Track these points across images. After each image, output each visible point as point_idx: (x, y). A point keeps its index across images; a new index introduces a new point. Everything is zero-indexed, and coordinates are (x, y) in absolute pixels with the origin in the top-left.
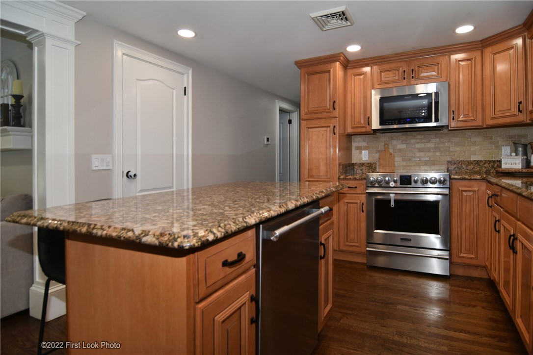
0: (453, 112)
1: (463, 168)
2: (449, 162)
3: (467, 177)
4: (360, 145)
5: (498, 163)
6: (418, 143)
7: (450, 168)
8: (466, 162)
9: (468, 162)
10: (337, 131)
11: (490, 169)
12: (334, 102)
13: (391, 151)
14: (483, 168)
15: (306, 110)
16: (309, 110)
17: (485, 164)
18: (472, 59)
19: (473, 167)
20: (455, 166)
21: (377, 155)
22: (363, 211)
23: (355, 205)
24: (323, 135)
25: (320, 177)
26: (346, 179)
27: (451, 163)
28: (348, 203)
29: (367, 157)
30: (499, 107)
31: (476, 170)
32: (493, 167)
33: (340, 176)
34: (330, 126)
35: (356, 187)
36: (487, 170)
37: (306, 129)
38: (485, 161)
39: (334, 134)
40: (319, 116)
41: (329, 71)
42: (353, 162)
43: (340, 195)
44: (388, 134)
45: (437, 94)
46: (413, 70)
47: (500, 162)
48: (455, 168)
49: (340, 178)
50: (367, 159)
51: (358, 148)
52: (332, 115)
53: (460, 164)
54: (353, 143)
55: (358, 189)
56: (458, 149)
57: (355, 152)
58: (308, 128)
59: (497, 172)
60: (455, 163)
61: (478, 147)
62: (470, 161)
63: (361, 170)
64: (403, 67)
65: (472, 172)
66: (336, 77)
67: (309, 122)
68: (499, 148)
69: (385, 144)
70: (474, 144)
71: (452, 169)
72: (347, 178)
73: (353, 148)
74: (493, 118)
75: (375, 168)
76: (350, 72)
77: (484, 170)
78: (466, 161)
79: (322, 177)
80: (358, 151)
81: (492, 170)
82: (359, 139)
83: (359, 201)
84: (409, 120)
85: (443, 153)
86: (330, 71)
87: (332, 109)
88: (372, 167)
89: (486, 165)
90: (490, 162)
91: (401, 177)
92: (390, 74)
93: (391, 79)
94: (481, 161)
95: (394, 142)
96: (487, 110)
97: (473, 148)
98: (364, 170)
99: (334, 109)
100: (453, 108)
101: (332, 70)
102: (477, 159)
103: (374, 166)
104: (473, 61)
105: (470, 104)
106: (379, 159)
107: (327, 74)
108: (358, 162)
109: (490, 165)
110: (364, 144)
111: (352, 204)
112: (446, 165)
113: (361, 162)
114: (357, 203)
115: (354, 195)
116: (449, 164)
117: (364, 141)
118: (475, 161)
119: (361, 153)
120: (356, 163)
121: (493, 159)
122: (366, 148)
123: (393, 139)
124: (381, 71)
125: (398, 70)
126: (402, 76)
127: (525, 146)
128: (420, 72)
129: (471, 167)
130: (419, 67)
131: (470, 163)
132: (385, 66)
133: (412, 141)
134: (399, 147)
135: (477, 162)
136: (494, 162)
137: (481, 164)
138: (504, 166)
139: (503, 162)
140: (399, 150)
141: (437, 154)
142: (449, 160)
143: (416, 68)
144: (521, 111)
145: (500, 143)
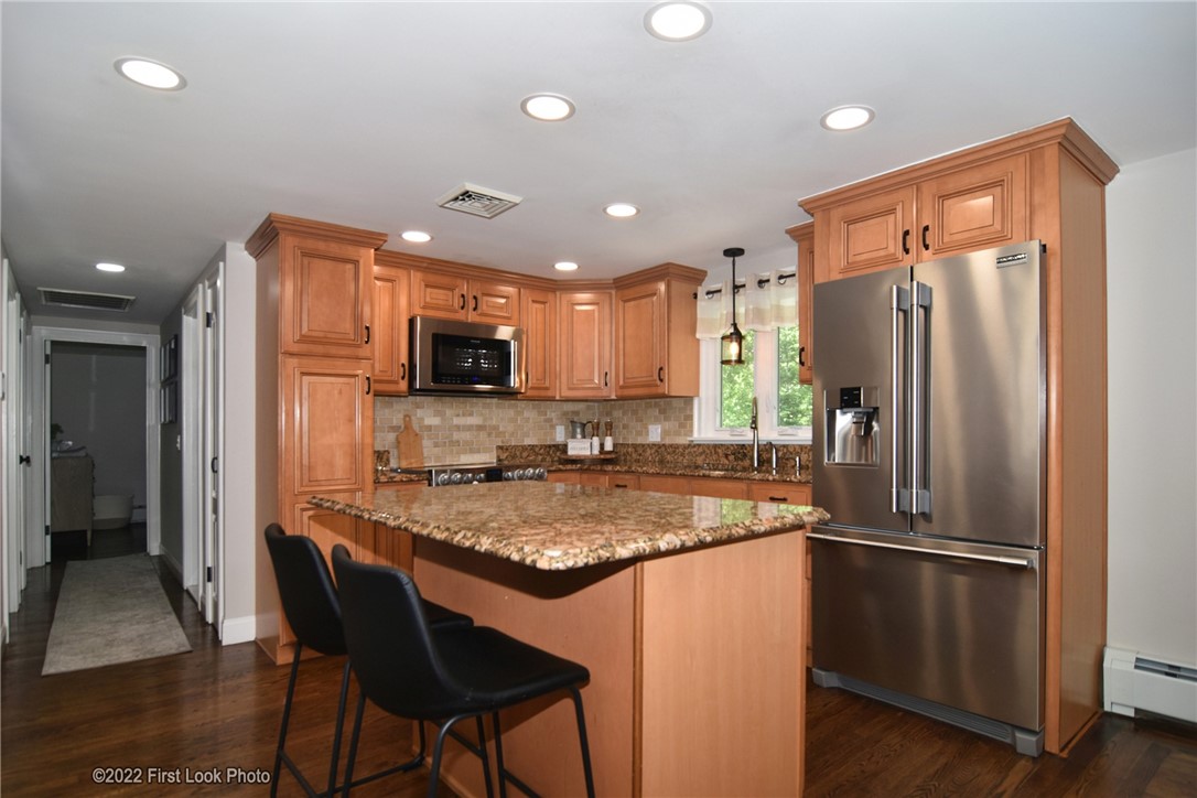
1: (518, 456)
2: (500, 448)
5: (554, 448)
6: (458, 415)
8: (520, 448)
9: (522, 447)
11: (547, 456)
13: (416, 429)
14: (539, 456)
15: (297, 333)
17: (540, 449)
18: (546, 302)
19: (528, 454)
20: (508, 453)
21: (392, 436)
24: (341, 392)
25: (335, 482)
26: (390, 482)
30: (580, 375)
31: (531, 458)
32: (550, 453)
34: (357, 375)
36: (543, 458)
37: (298, 377)
38: (541, 445)
39: (368, 392)
41: (356, 263)
46: (475, 297)
47: (555, 446)
48: (506, 456)
52: (361, 353)
53: (513, 450)
56: (509, 427)
58: (303, 374)
60: (506, 450)
61: (532, 425)
62: (525, 446)
64: (461, 288)
67: (305, 361)
68: (553, 427)
69: (406, 416)
70: (528, 420)
71: (503, 457)
74: (571, 389)
75: (388, 460)
77: (540, 458)
78: (520, 446)
85: (491, 434)
87: (361, 342)
88: (382, 458)
89: (542, 451)
90: (546, 446)
92: (440, 293)
93: (442, 302)
94: (536, 446)
95: (419, 413)
96: (563, 377)
97: (526, 428)
101: (362, 262)
102: (531, 444)
103: (385, 457)
104: (547, 305)
106: (399, 442)
107: (350, 266)
109: (547, 450)
112: (497, 454)
116: (500, 451)
118: (529, 446)
121: (549, 444)
123: (418, 406)
124: (427, 286)
125: (452, 290)
126: (457, 302)
127: (583, 426)
128: (485, 302)
129: (525, 454)
130: (484, 294)
131: (524, 448)
132: (432, 278)
133: (449, 412)
134: (428, 421)
135: (532, 447)
136: (550, 446)
137: (537, 449)
138: (571, 452)
139: (569, 447)
140: (429, 428)
141: (483, 435)
142: (500, 444)
143: (479, 297)
144: (607, 384)
145: (555, 421)
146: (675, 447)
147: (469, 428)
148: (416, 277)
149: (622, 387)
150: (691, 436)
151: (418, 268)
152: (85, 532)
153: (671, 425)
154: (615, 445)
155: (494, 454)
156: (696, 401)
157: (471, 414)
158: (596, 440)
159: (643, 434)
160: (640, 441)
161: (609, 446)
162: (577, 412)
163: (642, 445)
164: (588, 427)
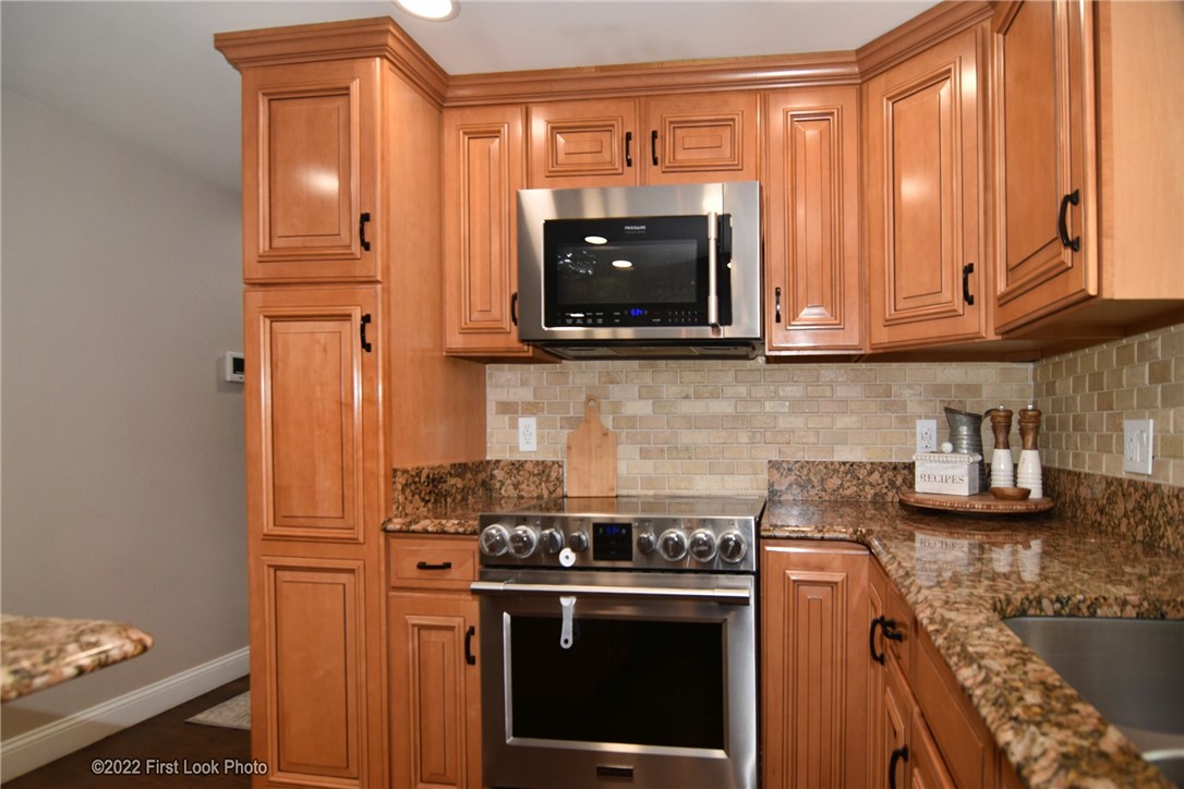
0: (778, 294)
1: (813, 487)
2: (773, 465)
4: (512, 398)
5: (906, 472)
6: (687, 397)
7: (776, 487)
8: (821, 467)
9: (826, 467)
10: (377, 335)
11: (885, 491)
12: (365, 218)
13: (607, 421)
14: (868, 488)
15: (263, 245)
16: (278, 243)
17: (871, 473)
18: (832, 114)
19: (839, 482)
20: (792, 478)
21: (563, 435)
22: (470, 660)
23: (445, 636)
24: (325, 350)
25: (320, 523)
26: (408, 532)
27: (778, 469)
28: (421, 627)
29: (534, 440)
30: (907, 284)
31: (847, 492)
32: (892, 483)
33: (390, 520)
34: (350, 316)
35: (447, 566)
36: (875, 494)
37: (264, 326)
38: (872, 464)
39: (366, 347)
40: (313, 270)
41: (345, 92)
42: (488, 458)
43: (392, 594)
44: (598, 362)
45: (723, 221)
46: (654, 135)
47: (911, 467)
48: (790, 485)
49: (390, 527)
50: (533, 447)
51: (507, 408)
52: (359, 270)
53: (805, 472)
54: (488, 389)
55: (454, 573)
57: (495, 422)
58: (274, 318)
59: (903, 504)
60: (790, 470)
61: (854, 418)
62: (832, 463)
63: (516, 486)
64: (626, 117)
65: (836, 502)
66: (372, 116)
67: (272, 294)
68: (907, 422)
69: (589, 399)
70: (844, 406)
71: (783, 488)
72: (413, 527)
73: (491, 407)
74: (890, 323)
75: (560, 479)
76: (453, 119)
77: (870, 492)
78: (821, 463)
79: (327, 523)
80: (507, 417)
81: (890, 494)
82: (509, 375)
83: (456, 621)
84: (639, 312)
85: (758, 436)
86: (348, 88)
87: (356, 248)
88: (549, 476)
89: (876, 476)
90: (885, 467)
91: (599, 529)
92: (585, 141)
93: (587, 158)
94: (861, 465)
95: (615, 391)
96: (875, 295)
97: (843, 422)
98: (523, 486)
99: (366, 246)
100: (776, 281)
101: (355, 86)
102: (850, 458)
103: (554, 475)
104: (834, 120)
105: (828, 269)
106: (569, 448)
107: (340, 102)
108: (507, 456)
109: (885, 476)
110: (524, 394)
111: (434, 633)
112: (767, 476)
113: (516, 457)
114: (451, 628)
115: (443, 596)
116: (775, 472)
117: (524, 383)
118: (844, 463)
119: (514, 425)
120: (498, 462)
121: (894, 460)
122: (531, 408)
123: (612, 380)
124: (557, 130)
125: (608, 130)
126: (620, 151)
127: (976, 420)
128: (678, 145)
130: (675, 125)
131: (833, 468)
133: (669, 390)
134: (629, 408)
135: (853, 468)
137: (862, 473)
139: (922, 471)
140: (631, 421)
141: (740, 436)
142: (775, 457)
143: (665, 130)
144: (969, 299)
145: (912, 408)
147: (710, 422)
154: (1048, 475)
155: (764, 477)
158: (1001, 461)
159: (1112, 442)
160: (1106, 468)
161: (1031, 478)
162: (974, 389)
163: (1109, 482)
164: (986, 424)
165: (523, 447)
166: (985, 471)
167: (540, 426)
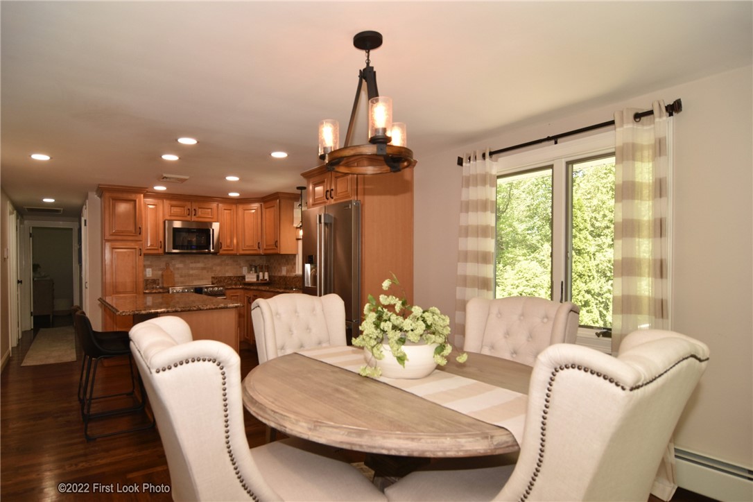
0: (221, 243)
1: (222, 282)
2: (213, 278)
3: (234, 287)
5: (243, 277)
6: (192, 263)
7: (213, 282)
10: (142, 252)
11: (237, 282)
12: (140, 228)
13: (172, 269)
17: (234, 279)
18: (231, 209)
21: (160, 273)
29: (151, 274)
30: (247, 244)
31: (229, 283)
32: (238, 280)
34: (136, 248)
38: (234, 276)
39: (140, 255)
41: (135, 201)
45: (213, 230)
46: (195, 210)
48: (217, 282)
50: (150, 276)
52: (137, 238)
53: (220, 279)
56: (218, 268)
58: (113, 248)
60: (217, 279)
61: (230, 267)
62: (226, 276)
64: (188, 206)
65: (227, 284)
66: (141, 207)
67: (114, 243)
68: (241, 267)
69: (166, 264)
70: (227, 265)
71: (215, 282)
77: (234, 282)
78: (223, 277)
85: (209, 271)
87: (137, 234)
88: (155, 282)
90: (236, 277)
92: (178, 209)
93: (179, 213)
95: (173, 262)
96: (240, 245)
97: (227, 268)
98: (148, 286)
99: (140, 234)
100: (221, 241)
101: (137, 200)
102: (230, 275)
103: (157, 282)
104: (232, 211)
106: (162, 275)
107: (132, 202)
110: (148, 263)
117: (148, 261)
118: (228, 276)
119: (146, 271)
122: (150, 267)
123: (173, 259)
124: (171, 206)
125: (184, 207)
126: (186, 212)
127: (256, 267)
128: (200, 212)
129: (226, 281)
130: (199, 208)
131: (226, 278)
132: (174, 203)
133: (188, 262)
134: (177, 266)
135: (230, 277)
136: (239, 277)
137: (232, 278)
138: (247, 280)
139: (246, 277)
140: (178, 269)
141: (205, 271)
142: (213, 276)
143: (197, 209)
144: (259, 248)
145: (242, 265)
146: (290, 277)
147: (197, 268)
148: (167, 203)
149: (265, 249)
150: (295, 272)
151: (167, 199)
152: (49, 316)
153: (289, 267)
154: (269, 277)
155: (210, 281)
156: (297, 256)
157: (199, 262)
158: (261, 274)
159: (280, 271)
160: (279, 275)
161: (266, 277)
162: (254, 261)
163: (280, 277)
164: (258, 267)
165: (148, 276)
166: (258, 277)
167: (152, 270)
